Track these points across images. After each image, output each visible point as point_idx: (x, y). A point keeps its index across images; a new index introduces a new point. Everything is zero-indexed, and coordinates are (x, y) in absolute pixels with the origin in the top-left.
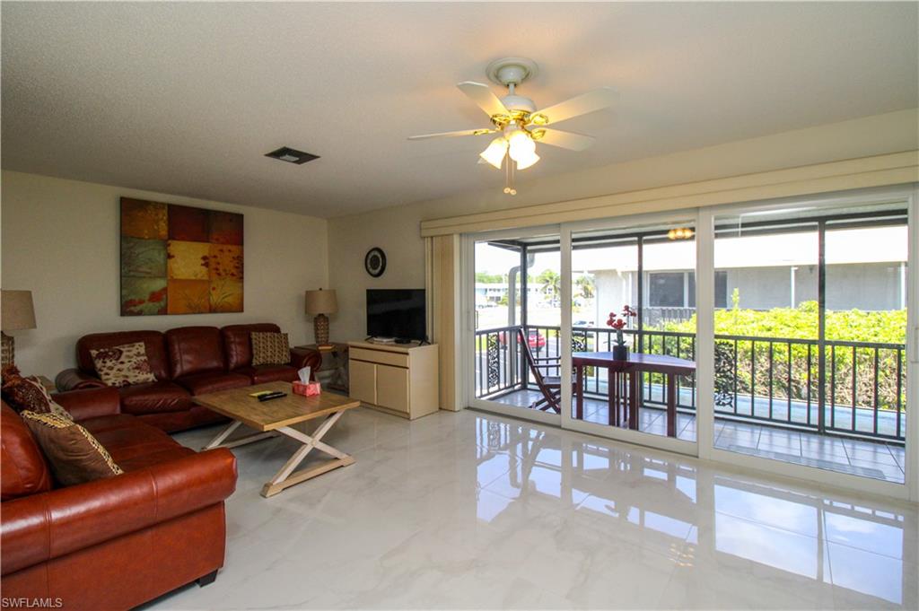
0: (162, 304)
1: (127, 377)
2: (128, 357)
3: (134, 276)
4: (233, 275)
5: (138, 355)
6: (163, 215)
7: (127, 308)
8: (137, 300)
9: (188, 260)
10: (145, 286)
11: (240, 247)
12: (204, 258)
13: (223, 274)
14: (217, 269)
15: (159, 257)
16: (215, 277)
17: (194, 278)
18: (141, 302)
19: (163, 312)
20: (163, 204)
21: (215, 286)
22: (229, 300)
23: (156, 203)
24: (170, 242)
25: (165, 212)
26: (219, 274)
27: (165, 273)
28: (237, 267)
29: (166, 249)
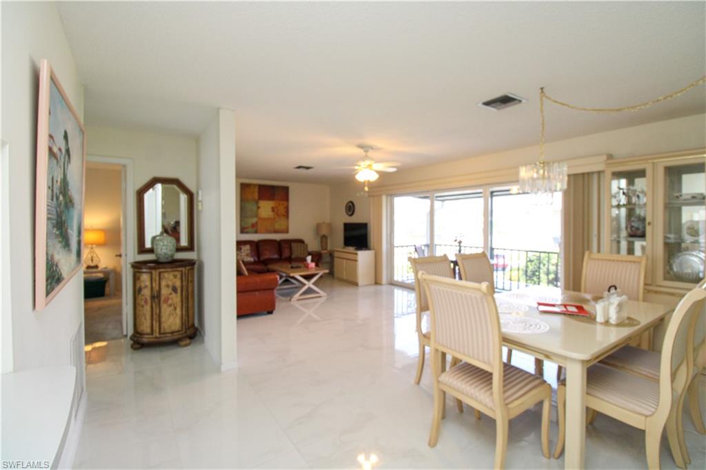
0: (256, 229)
3: (245, 217)
4: (284, 215)
5: (247, 250)
7: (243, 230)
8: (246, 227)
9: (266, 208)
10: (249, 221)
11: (287, 202)
12: (272, 208)
13: (280, 215)
14: (277, 213)
15: (255, 208)
16: (277, 217)
17: (267, 217)
19: (256, 232)
20: (256, 184)
21: (276, 221)
22: (283, 227)
24: (259, 201)
25: (257, 188)
27: (257, 215)
28: (286, 212)
29: (257, 204)
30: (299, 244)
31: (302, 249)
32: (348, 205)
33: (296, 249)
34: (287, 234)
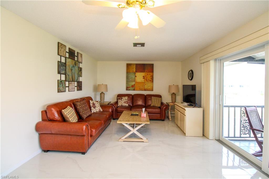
0: (134, 88)
1: (122, 104)
2: (123, 99)
3: (128, 81)
4: (150, 81)
5: (126, 99)
6: (135, 67)
7: (127, 89)
8: (129, 87)
9: (140, 77)
10: (130, 84)
11: (152, 73)
12: (143, 76)
13: (148, 80)
14: (146, 79)
15: (133, 77)
16: (146, 81)
17: (141, 82)
18: (130, 87)
19: (134, 90)
20: (134, 64)
21: (146, 84)
22: (149, 87)
23: (133, 64)
24: (136, 73)
25: (135, 66)
26: (147, 81)
27: (135, 81)
28: (152, 79)
29: (135, 75)
30: (156, 98)
31: (158, 101)
32: (189, 73)
33: (154, 100)
34: (152, 91)
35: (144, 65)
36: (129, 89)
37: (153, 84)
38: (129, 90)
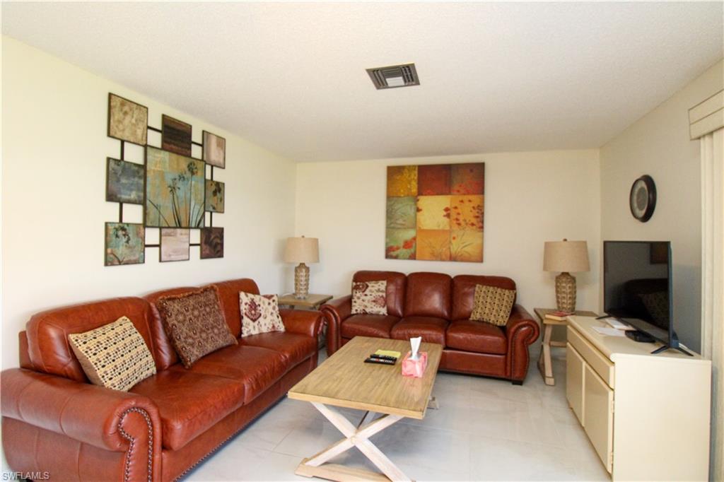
0: (412, 250)
1: (366, 307)
2: (371, 291)
3: (393, 228)
4: (473, 224)
5: (379, 290)
6: (415, 175)
7: (390, 253)
8: (395, 247)
9: (433, 210)
10: (400, 235)
11: (481, 196)
12: (447, 209)
13: (463, 223)
14: (457, 220)
15: (412, 211)
16: (455, 227)
17: (436, 228)
18: (398, 248)
19: (413, 257)
20: (414, 166)
21: (455, 235)
22: (468, 249)
23: (410, 166)
24: (419, 197)
25: (416, 172)
26: (459, 224)
27: (415, 225)
28: (477, 217)
29: (416, 204)
30: (491, 289)
31: (497, 302)
32: (636, 190)
33: (481, 299)
34: (478, 265)
35: (447, 169)
36: (394, 254)
37: (483, 238)
38: (396, 257)
